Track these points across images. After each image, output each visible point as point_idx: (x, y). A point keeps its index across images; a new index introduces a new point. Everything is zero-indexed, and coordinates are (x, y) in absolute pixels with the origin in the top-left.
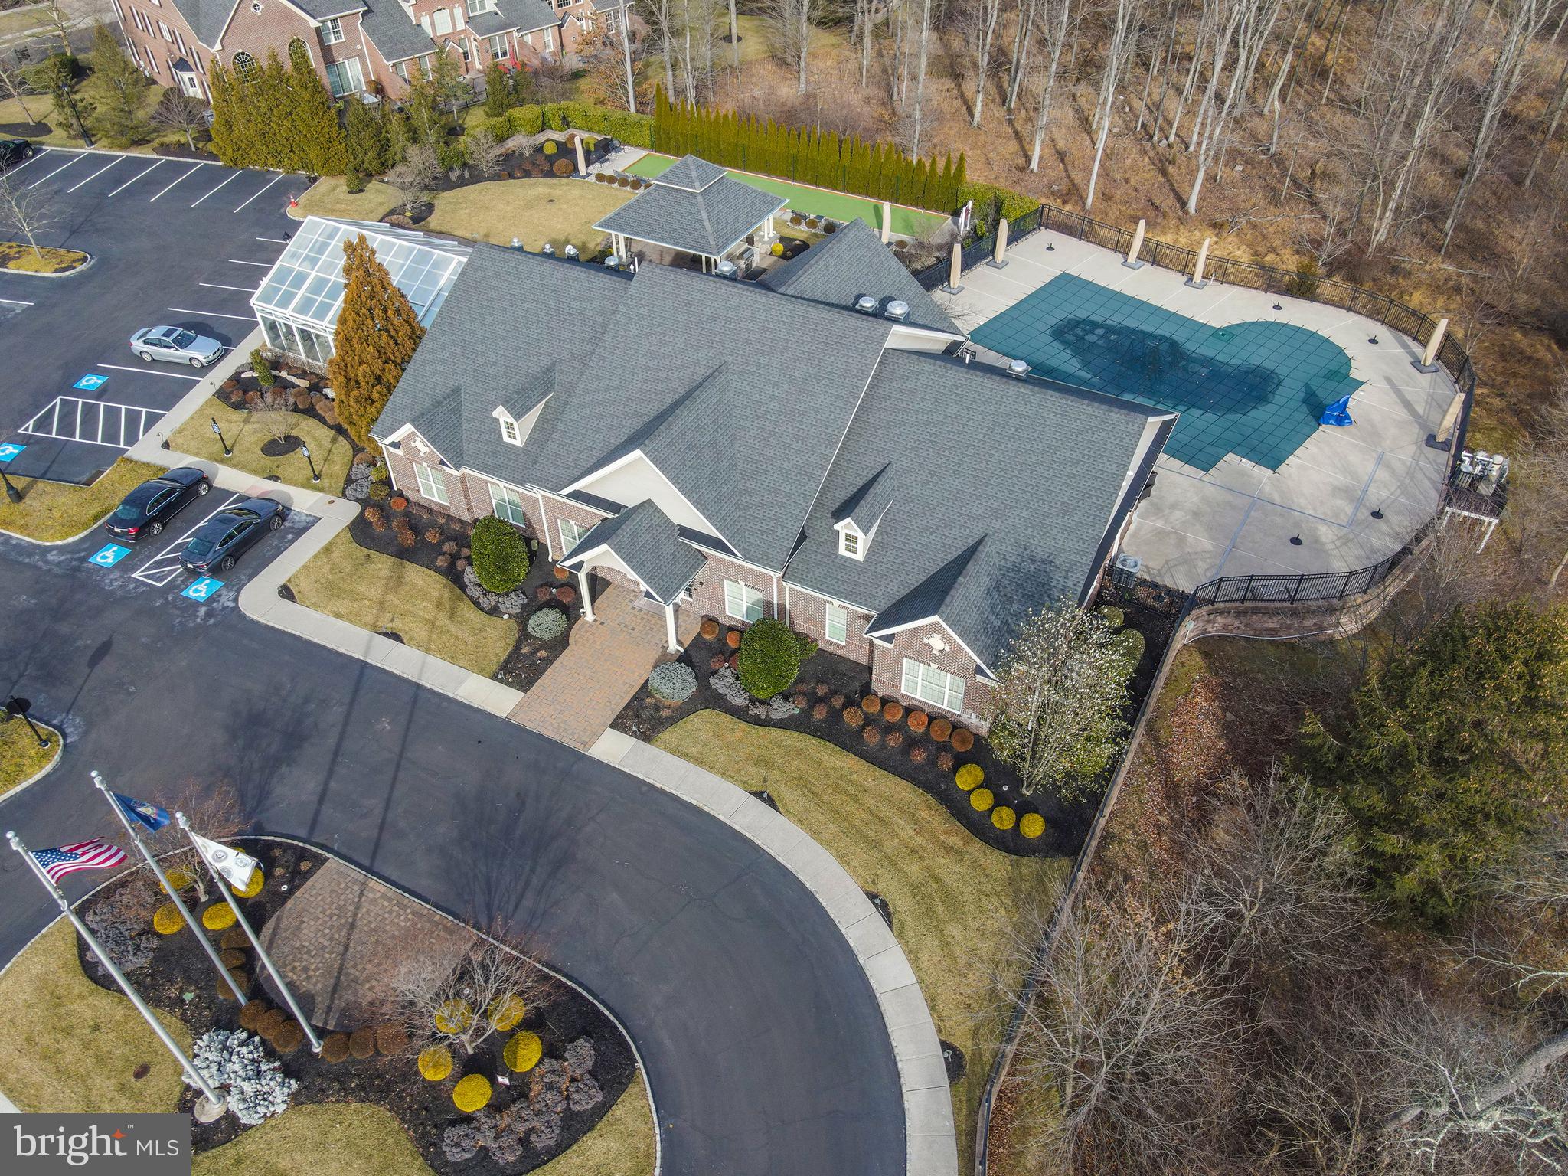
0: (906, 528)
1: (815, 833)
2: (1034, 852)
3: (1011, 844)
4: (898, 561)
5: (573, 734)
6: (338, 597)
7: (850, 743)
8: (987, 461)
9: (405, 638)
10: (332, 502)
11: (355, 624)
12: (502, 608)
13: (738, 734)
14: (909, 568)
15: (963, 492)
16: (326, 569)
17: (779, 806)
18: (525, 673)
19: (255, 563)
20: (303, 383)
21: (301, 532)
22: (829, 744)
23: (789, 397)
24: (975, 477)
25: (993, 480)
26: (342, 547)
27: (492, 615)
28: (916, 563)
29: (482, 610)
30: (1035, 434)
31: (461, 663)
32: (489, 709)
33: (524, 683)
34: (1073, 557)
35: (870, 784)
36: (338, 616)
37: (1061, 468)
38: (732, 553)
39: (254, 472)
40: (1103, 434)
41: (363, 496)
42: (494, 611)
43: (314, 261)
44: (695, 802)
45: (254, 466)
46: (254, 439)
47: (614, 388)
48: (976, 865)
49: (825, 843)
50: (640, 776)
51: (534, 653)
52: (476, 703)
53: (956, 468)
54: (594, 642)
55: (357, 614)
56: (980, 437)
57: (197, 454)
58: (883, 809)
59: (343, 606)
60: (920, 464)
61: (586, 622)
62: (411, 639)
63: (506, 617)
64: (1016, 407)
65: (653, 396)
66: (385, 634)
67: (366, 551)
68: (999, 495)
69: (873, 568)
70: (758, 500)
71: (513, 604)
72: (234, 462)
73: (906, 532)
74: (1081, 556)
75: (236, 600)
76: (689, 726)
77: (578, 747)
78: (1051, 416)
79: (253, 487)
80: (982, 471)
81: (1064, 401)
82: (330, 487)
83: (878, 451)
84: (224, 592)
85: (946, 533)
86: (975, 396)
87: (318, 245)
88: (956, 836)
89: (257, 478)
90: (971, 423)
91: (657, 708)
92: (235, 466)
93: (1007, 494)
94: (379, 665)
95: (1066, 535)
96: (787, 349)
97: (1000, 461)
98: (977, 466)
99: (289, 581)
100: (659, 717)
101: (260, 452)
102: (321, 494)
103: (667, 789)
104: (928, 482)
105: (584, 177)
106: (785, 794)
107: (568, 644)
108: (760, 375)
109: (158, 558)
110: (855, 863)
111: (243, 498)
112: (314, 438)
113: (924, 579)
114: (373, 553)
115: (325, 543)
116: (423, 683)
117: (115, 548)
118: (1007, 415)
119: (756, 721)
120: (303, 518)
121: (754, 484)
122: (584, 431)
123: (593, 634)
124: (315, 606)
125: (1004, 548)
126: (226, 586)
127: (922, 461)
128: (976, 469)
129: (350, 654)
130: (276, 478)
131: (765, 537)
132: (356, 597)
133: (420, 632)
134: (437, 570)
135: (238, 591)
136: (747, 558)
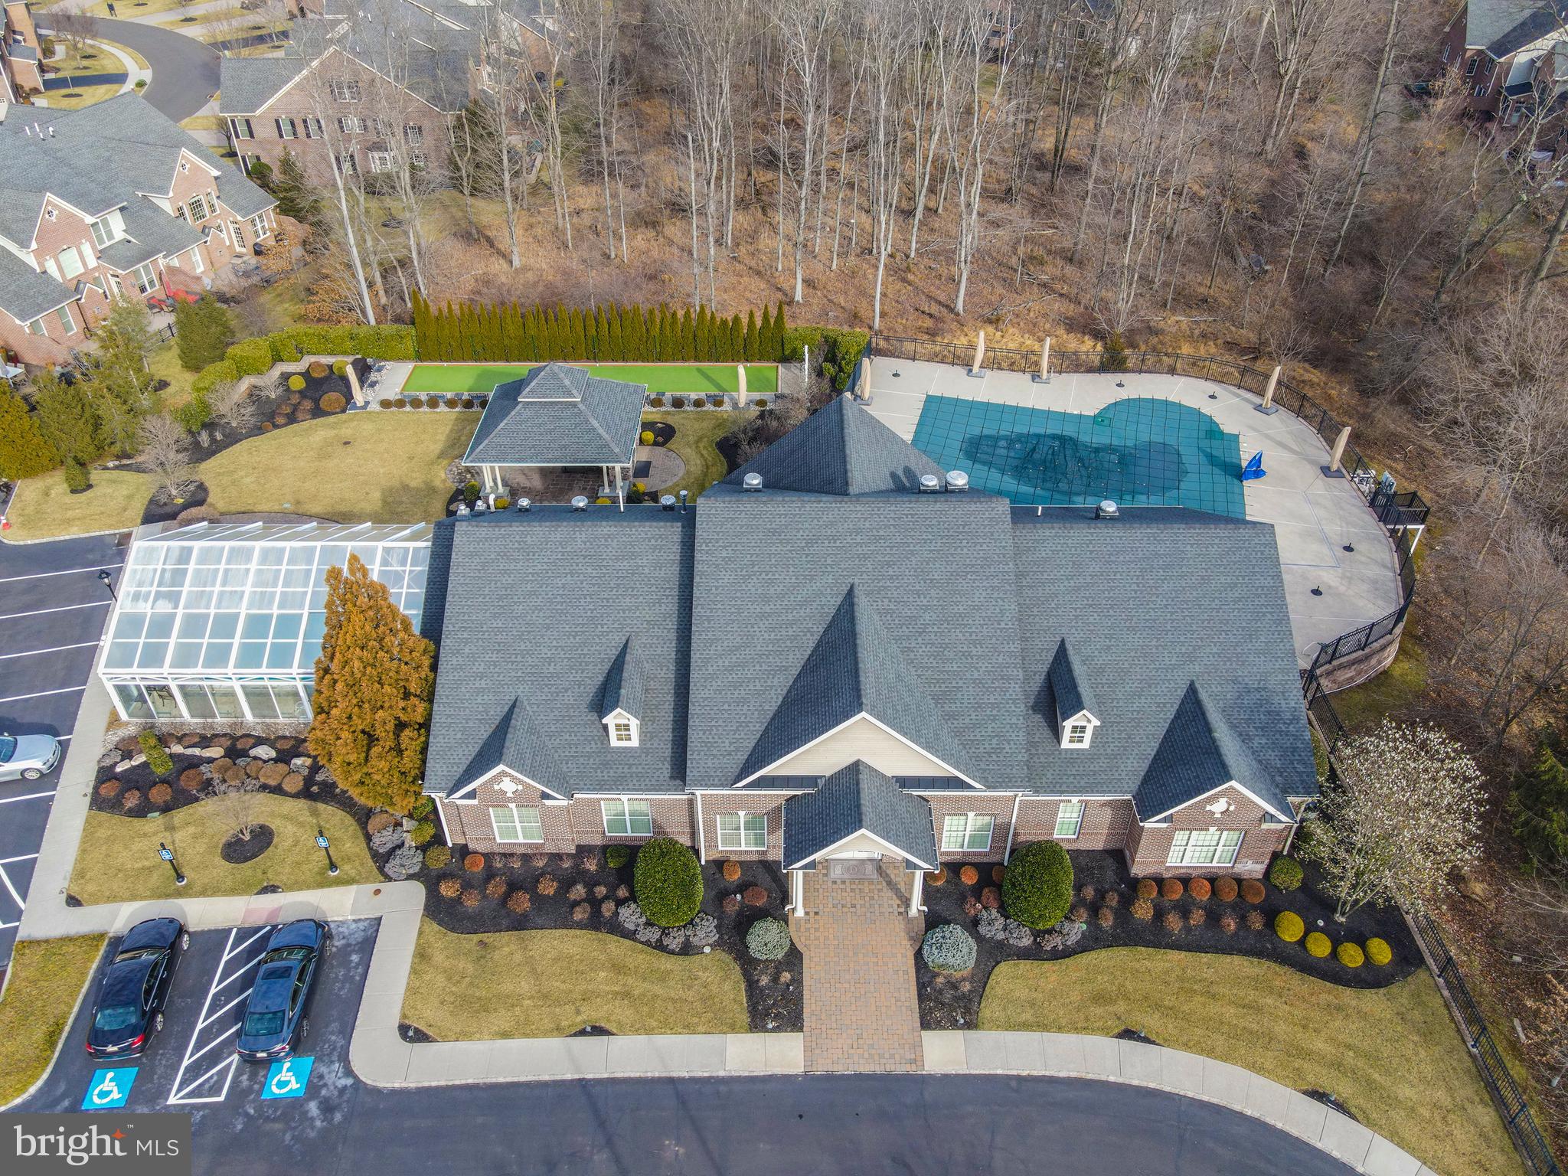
0: (1113, 700)
1: (1210, 1053)
2: (1393, 977)
3: (1370, 978)
4: (1123, 736)
5: (892, 1056)
6: (486, 1010)
7: (1154, 936)
8: (1153, 609)
9: (613, 1029)
10: (378, 892)
11: (534, 1036)
12: (694, 940)
13: (1053, 977)
14: (1138, 740)
15: (1147, 646)
16: (441, 980)
17: (1153, 1037)
18: (785, 1007)
19: (335, 1013)
20: (215, 752)
21: (367, 944)
22: (1139, 948)
23: (941, 602)
24: (1150, 628)
25: (1169, 626)
26: (439, 944)
27: (687, 954)
28: (1141, 732)
29: (672, 952)
30: (1184, 569)
31: (701, 1028)
32: (778, 1071)
33: (793, 1021)
34: (1280, 677)
35: (1209, 974)
36: (505, 1035)
37: (1223, 595)
38: (970, 787)
39: (233, 891)
40: (1243, 552)
41: (417, 869)
42: (687, 950)
43: (174, 598)
44: (1073, 1074)
45: (229, 883)
46: (201, 847)
47: (738, 648)
48: (1363, 1016)
49: (1225, 1058)
50: (999, 1072)
51: (775, 979)
52: (760, 1071)
53: (1127, 624)
54: (826, 938)
55: (527, 1022)
56: (1134, 587)
57: (133, 897)
58: (1242, 994)
59: (502, 1019)
60: (1092, 631)
61: (799, 919)
62: (620, 1024)
63: (707, 950)
64: (1152, 548)
65: (788, 643)
66: (582, 1033)
67: (476, 938)
68: (1182, 639)
69: (1102, 751)
70: (967, 721)
71: (706, 932)
72: (198, 888)
73: (1115, 704)
74: (1287, 674)
75: (349, 1072)
76: (999, 991)
77: (911, 1069)
78: (1188, 548)
79: (248, 912)
80: (1154, 620)
81: (1192, 531)
82: (360, 874)
83: (1045, 631)
84: (323, 1069)
85: (1153, 692)
86: (1109, 548)
87: (168, 575)
88: (1326, 993)
89: (246, 898)
90: (1118, 576)
91: (954, 986)
92: (203, 893)
93: (1189, 635)
94: (606, 1076)
95: (1263, 658)
96: (912, 553)
97: (1166, 606)
98: (1147, 617)
99: (404, 1016)
100: (964, 995)
101: (223, 862)
102: (354, 887)
103: (1035, 1073)
104: (1109, 648)
105: (362, 408)
106: (1149, 1022)
107: (801, 954)
108: (898, 587)
109: (186, 1062)
110: (1268, 1065)
111: (244, 934)
112: (286, 817)
113: (1157, 745)
114: (484, 937)
115: (411, 949)
116: (675, 1075)
117: (110, 1075)
118: (1148, 558)
119: (1057, 955)
120: (354, 926)
121: (953, 706)
122: (726, 707)
123: (816, 930)
124: (463, 1035)
125: (1214, 689)
126: (319, 1059)
127: (1092, 628)
128: (1147, 620)
129: (559, 1077)
130: (272, 889)
131: (995, 758)
132: (510, 1001)
133: (623, 1012)
134: (579, 926)
135: (344, 1059)
136: (989, 787)
